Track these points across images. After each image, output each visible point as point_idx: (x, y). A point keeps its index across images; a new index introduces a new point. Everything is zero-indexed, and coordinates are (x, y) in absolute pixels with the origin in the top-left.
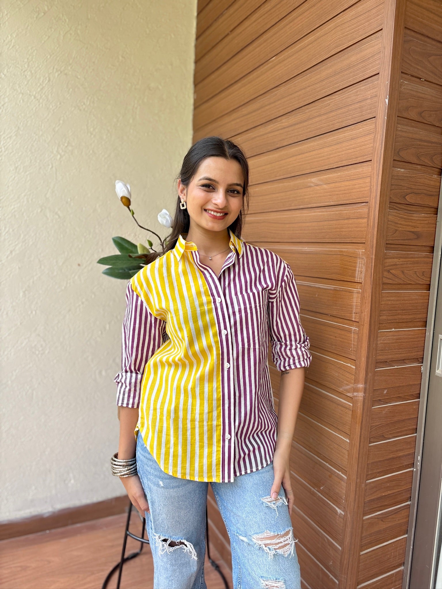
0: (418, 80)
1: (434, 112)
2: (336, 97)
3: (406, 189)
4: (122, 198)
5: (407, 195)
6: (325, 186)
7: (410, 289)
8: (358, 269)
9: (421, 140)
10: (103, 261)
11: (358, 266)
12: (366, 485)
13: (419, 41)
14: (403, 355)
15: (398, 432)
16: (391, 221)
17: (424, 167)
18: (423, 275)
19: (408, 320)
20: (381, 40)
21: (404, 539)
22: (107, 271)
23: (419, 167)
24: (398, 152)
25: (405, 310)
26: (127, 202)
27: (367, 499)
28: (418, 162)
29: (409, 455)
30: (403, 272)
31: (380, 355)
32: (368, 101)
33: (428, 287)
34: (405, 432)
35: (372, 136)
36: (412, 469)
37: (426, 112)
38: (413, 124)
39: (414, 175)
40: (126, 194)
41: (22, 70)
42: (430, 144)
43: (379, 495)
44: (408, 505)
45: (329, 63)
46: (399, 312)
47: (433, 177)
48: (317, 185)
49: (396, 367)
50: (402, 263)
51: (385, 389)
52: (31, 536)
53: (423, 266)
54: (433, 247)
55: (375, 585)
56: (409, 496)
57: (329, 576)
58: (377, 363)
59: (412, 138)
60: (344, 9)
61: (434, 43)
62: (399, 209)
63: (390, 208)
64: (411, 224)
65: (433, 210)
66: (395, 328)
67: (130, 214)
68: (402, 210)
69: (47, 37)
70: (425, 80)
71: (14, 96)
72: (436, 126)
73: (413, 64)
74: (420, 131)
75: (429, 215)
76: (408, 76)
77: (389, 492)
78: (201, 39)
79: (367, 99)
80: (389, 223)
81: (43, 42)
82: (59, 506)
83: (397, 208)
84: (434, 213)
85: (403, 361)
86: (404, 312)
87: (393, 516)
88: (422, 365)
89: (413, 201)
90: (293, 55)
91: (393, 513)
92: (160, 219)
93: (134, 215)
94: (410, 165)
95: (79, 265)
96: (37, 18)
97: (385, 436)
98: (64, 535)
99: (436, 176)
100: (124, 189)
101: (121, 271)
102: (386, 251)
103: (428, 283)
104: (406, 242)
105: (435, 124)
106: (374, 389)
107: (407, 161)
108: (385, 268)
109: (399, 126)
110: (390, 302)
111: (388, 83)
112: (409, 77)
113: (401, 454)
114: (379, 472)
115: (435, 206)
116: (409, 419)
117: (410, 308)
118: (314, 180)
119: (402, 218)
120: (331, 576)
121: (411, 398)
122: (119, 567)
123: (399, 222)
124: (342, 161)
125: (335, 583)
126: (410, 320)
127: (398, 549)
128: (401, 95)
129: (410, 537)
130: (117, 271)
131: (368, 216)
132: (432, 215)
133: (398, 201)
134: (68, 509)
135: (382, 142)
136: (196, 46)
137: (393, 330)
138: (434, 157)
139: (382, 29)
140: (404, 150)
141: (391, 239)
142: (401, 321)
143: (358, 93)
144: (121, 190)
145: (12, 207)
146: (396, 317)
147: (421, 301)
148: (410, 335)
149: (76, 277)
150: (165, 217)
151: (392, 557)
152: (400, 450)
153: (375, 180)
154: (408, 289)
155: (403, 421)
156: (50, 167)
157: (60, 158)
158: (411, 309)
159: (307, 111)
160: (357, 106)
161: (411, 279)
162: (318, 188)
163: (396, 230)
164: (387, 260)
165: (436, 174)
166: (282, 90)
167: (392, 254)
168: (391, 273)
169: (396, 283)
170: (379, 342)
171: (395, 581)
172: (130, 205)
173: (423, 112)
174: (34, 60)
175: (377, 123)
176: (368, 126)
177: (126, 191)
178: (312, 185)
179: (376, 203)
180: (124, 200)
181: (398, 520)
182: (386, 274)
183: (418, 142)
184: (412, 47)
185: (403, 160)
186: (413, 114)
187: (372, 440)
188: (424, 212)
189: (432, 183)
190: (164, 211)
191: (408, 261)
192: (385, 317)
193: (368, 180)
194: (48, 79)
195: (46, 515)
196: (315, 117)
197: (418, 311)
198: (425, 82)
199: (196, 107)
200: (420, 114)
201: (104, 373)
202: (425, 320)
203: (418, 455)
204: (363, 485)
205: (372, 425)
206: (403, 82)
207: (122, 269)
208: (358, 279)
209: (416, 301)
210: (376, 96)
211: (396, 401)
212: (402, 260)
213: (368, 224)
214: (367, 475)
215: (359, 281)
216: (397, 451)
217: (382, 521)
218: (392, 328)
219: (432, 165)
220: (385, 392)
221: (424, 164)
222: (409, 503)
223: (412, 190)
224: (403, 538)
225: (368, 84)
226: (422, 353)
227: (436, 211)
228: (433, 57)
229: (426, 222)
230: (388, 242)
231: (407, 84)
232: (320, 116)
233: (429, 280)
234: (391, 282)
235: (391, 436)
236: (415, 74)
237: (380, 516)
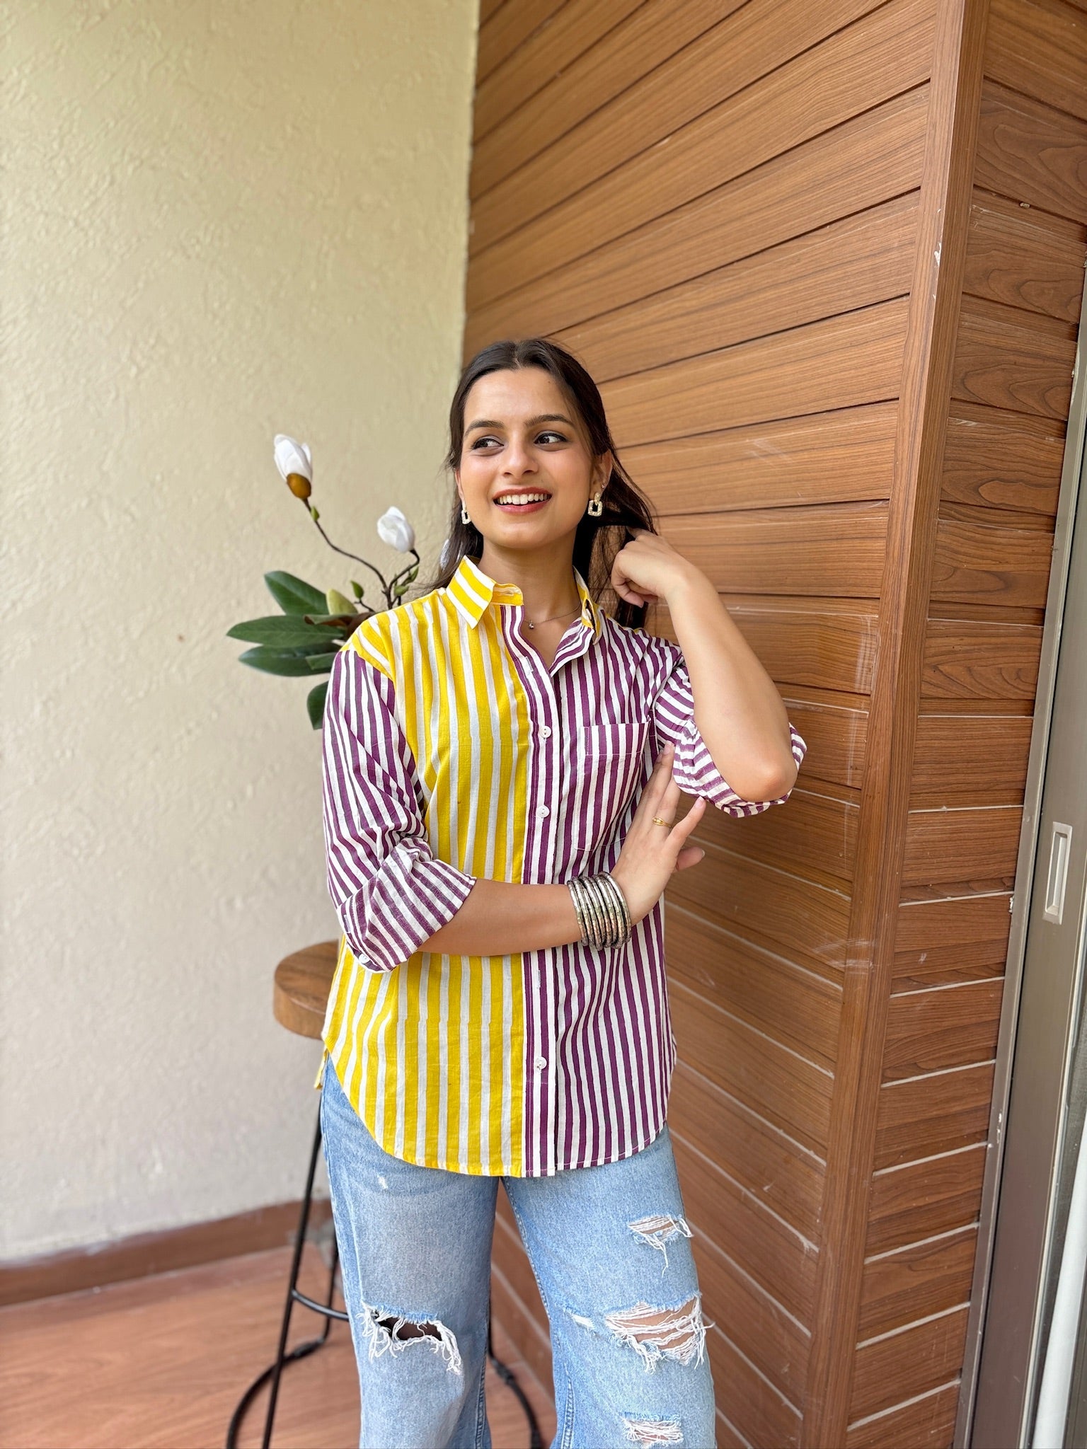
0: (1015, 206)
1: (1050, 285)
2: (816, 241)
3: (981, 470)
4: (290, 477)
5: (982, 484)
6: (785, 458)
7: (986, 711)
8: (861, 661)
9: (1017, 352)
10: (241, 631)
11: (862, 655)
12: (873, 1182)
13: (1017, 111)
14: (967, 870)
15: (953, 1055)
16: (944, 548)
17: (1025, 416)
18: (1019, 677)
19: (980, 787)
20: (926, 108)
21: (962, 1314)
22: (252, 655)
23: (1012, 417)
24: (963, 383)
25: (972, 761)
26: (302, 487)
27: (876, 1216)
28: (1008, 405)
29: (977, 1109)
30: (969, 670)
31: (912, 869)
32: (894, 255)
33: (1030, 707)
34: (967, 1057)
35: (901, 339)
36: (983, 1144)
37: (1033, 283)
38: (1000, 313)
39: (1000, 437)
40: (300, 468)
41: (45, 156)
42: (1040, 362)
43: (904, 1206)
44: (973, 1230)
45: (799, 158)
46: (958, 766)
47: (1045, 442)
48: (767, 455)
49: (949, 899)
50: (968, 648)
51: (923, 951)
52: (56, 1301)
53: (1018, 656)
54: (1043, 611)
55: (891, 1423)
56: (975, 1208)
57: (781, 1401)
58: (903, 888)
59: (998, 348)
60: (839, 27)
61: (1053, 116)
62: (962, 518)
63: (942, 515)
64: (990, 553)
65: (1044, 520)
66: (949, 805)
67: (309, 517)
68: (969, 520)
69: (108, 76)
70: (1031, 206)
71: (24, 220)
72: (1054, 318)
73: (1000, 168)
74: (1017, 330)
75: (1035, 533)
76: (989, 196)
77: (928, 1200)
78: (487, 87)
79: (888, 250)
80: (939, 550)
81: (98, 87)
82: (126, 1228)
83: (957, 516)
84: (1046, 528)
85: (967, 884)
86: (970, 765)
87: (937, 1257)
88: (1012, 896)
89: (995, 500)
90: (711, 136)
91: (936, 1250)
92: (382, 531)
93: (320, 521)
94: (991, 411)
95: (181, 638)
96: (83, 26)
97: (919, 1065)
98: (136, 1300)
99: (1052, 439)
100: (296, 456)
101: (284, 656)
102: (929, 619)
103: (1030, 696)
104: (980, 598)
105: (1051, 312)
106: (897, 950)
107: (983, 402)
108: (927, 661)
109: (966, 316)
110: (936, 743)
111: (941, 211)
112: (993, 198)
113: (957, 1108)
114: (903, 1152)
115: (1049, 510)
116: (978, 1024)
117: (986, 757)
118: (759, 441)
119: (969, 539)
120: (786, 1401)
121: (984, 974)
122: (271, 1377)
123: (963, 550)
124: (828, 398)
125: (795, 1416)
126: (985, 786)
127: (948, 1336)
128: (972, 242)
129: (976, 1308)
130: (274, 656)
131: (889, 534)
132: (1043, 533)
133: (961, 498)
134: (148, 1235)
135: (924, 356)
136: (476, 105)
137: (944, 809)
138: (1048, 394)
139: (928, 81)
140: (978, 374)
141: (942, 589)
142: (963, 787)
143: (869, 235)
144: (287, 458)
145: (18, 494)
146: (952, 779)
147: (1014, 741)
148: (984, 822)
149: (174, 669)
150: (394, 527)
151: (933, 1356)
152: (955, 1099)
153: (906, 444)
154: (980, 710)
155: (964, 1028)
156: (113, 395)
157: (137, 376)
158: (987, 760)
159: (744, 273)
160: (866, 264)
161: (990, 687)
162: (768, 461)
163: (956, 569)
164: (933, 642)
165: (1052, 435)
166: (684, 219)
167: (944, 626)
168: (941, 672)
169: (953, 696)
170: (909, 839)
171: (939, 1414)
172: (309, 493)
173: (1023, 284)
174: (75, 131)
175: (914, 308)
176: (893, 315)
177: (300, 462)
178: (754, 453)
179: (907, 501)
180: (294, 482)
181: (950, 1267)
182: (929, 674)
183: (1012, 358)
184: (1002, 126)
185: (973, 400)
186: (999, 289)
187: (889, 1073)
188: (1023, 526)
189: (1043, 456)
190: (393, 511)
191: (983, 644)
192: (923, 779)
193: (890, 445)
194: (108, 178)
195: (93, 1251)
196: (764, 290)
197: (1003, 765)
198: (1032, 210)
199: (474, 254)
200: (1018, 288)
201: (238, 904)
202: (1020, 786)
203: (999, 1112)
204: (866, 1183)
205: (889, 1038)
206: (979, 211)
207: (288, 651)
208: (862, 687)
209: (1000, 740)
210: (912, 243)
211: (948, 981)
212: (967, 640)
213: (887, 553)
214: (875, 1159)
215: (865, 689)
216: (948, 1100)
217: (910, 1268)
218: (940, 806)
219: (1043, 412)
220: (923, 959)
221: (1024, 409)
222: (974, 1225)
223: (995, 472)
224: (959, 1311)
225: (893, 213)
226: (1011, 865)
227: (1051, 522)
228: (1050, 151)
229: (1027, 550)
230: (934, 597)
231: (988, 215)
232: (775, 286)
233: (1032, 689)
234: (941, 693)
235: (934, 1065)
236: (1006, 191)
237: (906, 1257)
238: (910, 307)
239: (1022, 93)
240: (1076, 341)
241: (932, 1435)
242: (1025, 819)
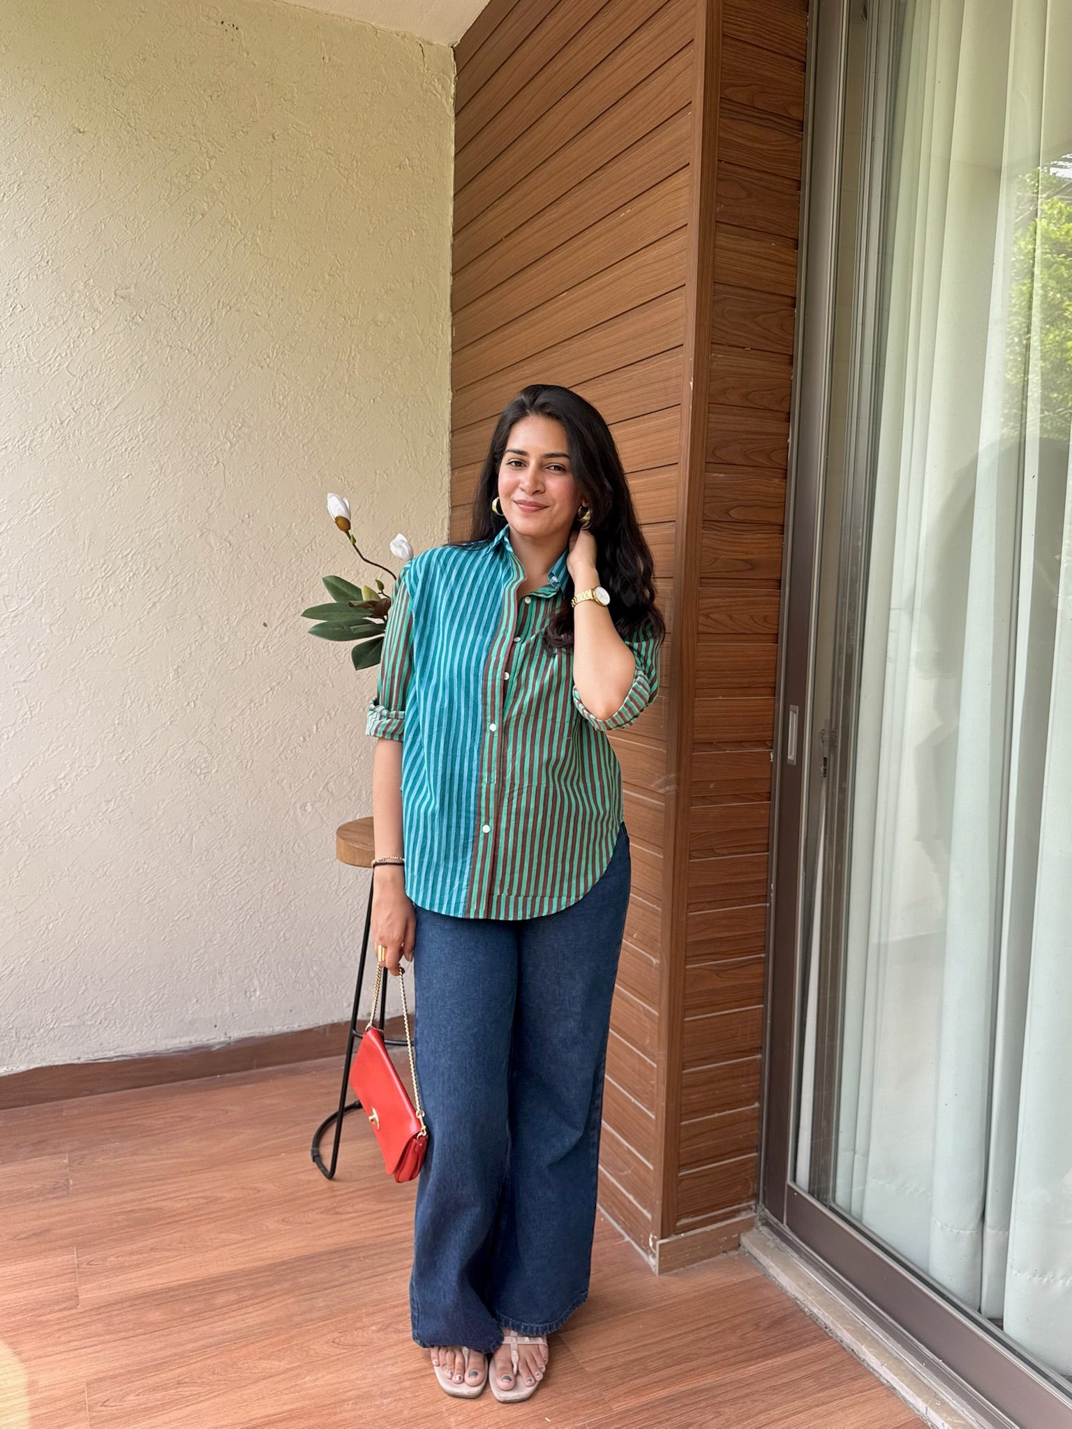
0: (742, 350)
1: (769, 392)
2: (639, 368)
3: (729, 501)
4: (337, 519)
5: (731, 509)
7: (744, 641)
9: (748, 432)
10: (311, 613)
12: (688, 919)
13: (738, 298)
14: (739, 735)
15: (739, 848)
16: (707, 547)
17: (757, 468)
18: (766, 620)
19: (744, 685)
21: (758, 1011)
22: (317, 629)
23: (750, 469)
24: (713, 452)
25: (737, 670)
26: (344, 524)
27: (690, 939)
28: (745, 462)
29: (758, 882)
30: (730, 617)
31: (700, 733)
32: (673, 381)
33: (776, 638)
34: (750, 849)
35: (676, 430)
36: (764, 904)
37: (757, 392)
38: (735, 411)
39: (742, 481)
40: (342, 513)
41: (169, 309)
42: (765, 437)
43: (711, 936)
44: (761, 958)
45: (630, 318)
46: (728, 672)
47: (778, 482)
49: (728, 752)
50: (728, 604)
51: (712, 781)
53: (764, 608)
54: (780, 580)
56: (761, 944)
57: (646, 1061)
58: (694, 743)
59: (736, 431)
60: (646, 244)
61: (764, 296)
62: (719, 529)
63: (703, 528)
64: (739, 549)
65: (777, 527)
66: (722, 696)
67: (350, 543)
68: (724, 530)
69: (208, 253)
70: (751, 349)
71: (157, 351)
72: (773, 410)
73: (728, 330)
74: (749, 420)
75: (770, 536)
76: (723, 347)
77: (726, 934)
78: (461, 237)
79: (671, 378)
80: (705, 549)
81: (201, 261)
82: (237, 1033)
83: (715, 528)
84: (779, 532)
85: (739, 743)
86: (736, 672)
87: (735, 971)
88: (772, 752)
89: (741, 518)
90: (587, 296)
91: (736, 966)
92: (393, 549)
93: (356, 544)
94: (734, 467)
95: (265, 625)
96: (191, 224)
97: (716, 851)
98: (246, 1081)
99: (777, 480)
100: (340, 506)
101: (336, 629)
102: (700, 588)
103: (775, 632)
104: (734, 575)
105: (770, 407)
106: (693, 780)
107: (729, 463)
108: (701, 612)
109: (712, 415)
110: (711, 659)
111: (692, 359)
112: (726, 348)
113: (744, 880)
114: (710, 904)
115: (780, 521)
116: (754, 829)
117: (746, 668)
119: (724, 541)
120: (649, 1061)
121: (757, 799)
122: (337, 1118)
123: (720, 547)
124: (647, 461)
125: (653, 1067)
126: (748, 685)
127: (748, 1023)
128: (712, 374)
129: (766, 1007)
130: (331, 629)
131: (676, 540)
132: (775, 535)
133: (717, 518)
135: (688, 440)
136: (454, 248)
137: (720, 698)
138: (772, 454)
139: (682, 286)
140: (723, 447)
141: (708, 571)
142: (732, 685)
143: (662, 368)
144: (335, 507)
145: (156, 530)
146: (724, 680)
147: (766, 658)
148: (748, 706)
149: (261, 646)
150: (401, 546)
151: (739, 1035)
152: (742, 873)
154: (740, 640)
155: (744, 830)
156: (215, 462)
157: (230, 449)
158: (748, 670)
160: (661, 385)
161: (745, 626)
163: (716, 559)
164: (704, 601)
165: (777, 478)
166: (576, 345)
167: (710, 591)
168: (711, 618)
169: (722, 632)
170: (696, 714)
171: (748, 1075)
172: (350, 528)
173: (750, 393)
174: (187, 291)
175: (683, 413)
176: (673, 416)
177: (343, 509)
179: (681, 522)
180: (340, 522)
181: (746, 979)
182: (702, 619)
184: (727, 308)
185: (721, 462)
186: (732, 398)
187: (694, 854)
188: (761, 531)
189: (772, 490)
190: (400, 537)
191: (739, 601)
192: (704, 680)
193: (674, 490)
194: (210, 319)
197: (759, 672)
198: (752, 351)
200: (746, 396)
201: (309, 808)
202: (772, 686)
203: (771, 882)
204: (684, 917)
205: (692, 832)
206: (716, 357)
207: (339, 625)
209: (756, 658)
210: (681, 376)
211: (735, 801)
212: (727, 600)
213: (676, 551)
214: (689, 905)
216: (735, 874)
217: (717, 975)
218: (718, 696)
219: (770, 465)
220: (711, 786)
221: (757, 464)
222: (763, 955)
223: (740, 502)
224: (756, 1009)
225: (672, 357)
226: (771, 734)
227: (782, 528)
228: (761, 317)
229: (764, 546)
230: (703, 575)
231: (723, 358)
232: (620, 393)
233: (776, 627)
234: (711, 630)
235: (725, 851)
236: (733, 343)
237: (715, 968)
238: (681, 411)
239: (740, 287)
240: (789, 422)
241: (744, 1088)
242: (776, 706)
